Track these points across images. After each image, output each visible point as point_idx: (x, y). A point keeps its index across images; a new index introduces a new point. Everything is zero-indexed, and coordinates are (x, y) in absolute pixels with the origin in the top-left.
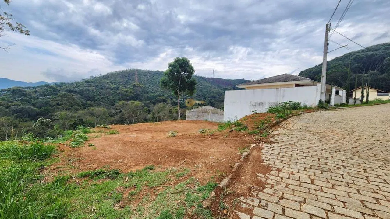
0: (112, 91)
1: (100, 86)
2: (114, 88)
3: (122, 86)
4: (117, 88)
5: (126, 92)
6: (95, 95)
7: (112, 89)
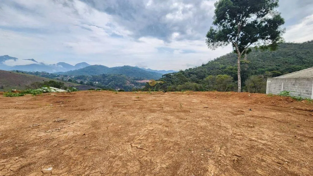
0: (220, 71)
1: (212, 67)
2: (222, 68)
3: (230, 65)
4: (225, 68)
5: (232, 69)
6: (205, 75)
7: (220, 69)
